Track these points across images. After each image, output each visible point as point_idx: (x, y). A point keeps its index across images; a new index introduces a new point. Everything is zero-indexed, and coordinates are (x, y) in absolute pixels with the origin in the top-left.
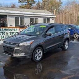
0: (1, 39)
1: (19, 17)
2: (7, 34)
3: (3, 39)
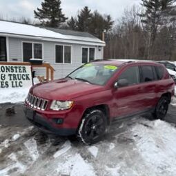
1: (33, 43)
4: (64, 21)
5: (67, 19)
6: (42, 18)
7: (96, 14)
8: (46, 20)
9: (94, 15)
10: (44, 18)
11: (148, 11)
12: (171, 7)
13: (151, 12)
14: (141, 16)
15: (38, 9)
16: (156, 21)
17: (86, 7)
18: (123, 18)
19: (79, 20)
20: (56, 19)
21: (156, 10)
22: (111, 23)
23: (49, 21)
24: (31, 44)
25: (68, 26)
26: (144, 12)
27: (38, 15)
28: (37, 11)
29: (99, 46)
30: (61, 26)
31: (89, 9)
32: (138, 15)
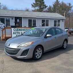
4: (46, 8)
5: (47, 6)
8: (37, 8)
9: (61, 3)
10: (36, 7)
15: (33, 3)
19: (54, 7)
20: (42, 7)
22: (71, 7)
23: (38, 8)
24: (32, 20)
25: (48, 10)
27: (33, 6)
28: (33, 4)
29: (63, 19)
30: (44, 11)
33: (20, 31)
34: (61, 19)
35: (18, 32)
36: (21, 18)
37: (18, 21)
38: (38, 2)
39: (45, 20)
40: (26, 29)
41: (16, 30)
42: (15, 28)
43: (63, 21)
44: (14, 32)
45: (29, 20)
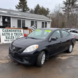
0: (6, 40)
2: (12, 34)
3: (7, 39)
5: (30, 9)
6: (19, 9)
7: (42, 8)
11: (66, 6)
12: (76, 5)
13: (67, 7)
14: (62, 8)
15: (17, 5)
16: (69, 11)
17: (38, 5)
18: (55, 9)
20: (25, 9)
21: (69, 6)
23: (22, 10)
24: (21, 20)
26: (64, 7)
31: (39, 5)
32: (61, 8)
33: (10, 32)
34: (48, 21)
35: (8, 33)
36: (10, 17)
37: (6, 20)
38: (22, 5)
39: (34, 21)
40: (17, 30)
41: (5, 31)
42: (4, 29)
43: (49, 23)
44: (3, 33)
45: (18, 20)
